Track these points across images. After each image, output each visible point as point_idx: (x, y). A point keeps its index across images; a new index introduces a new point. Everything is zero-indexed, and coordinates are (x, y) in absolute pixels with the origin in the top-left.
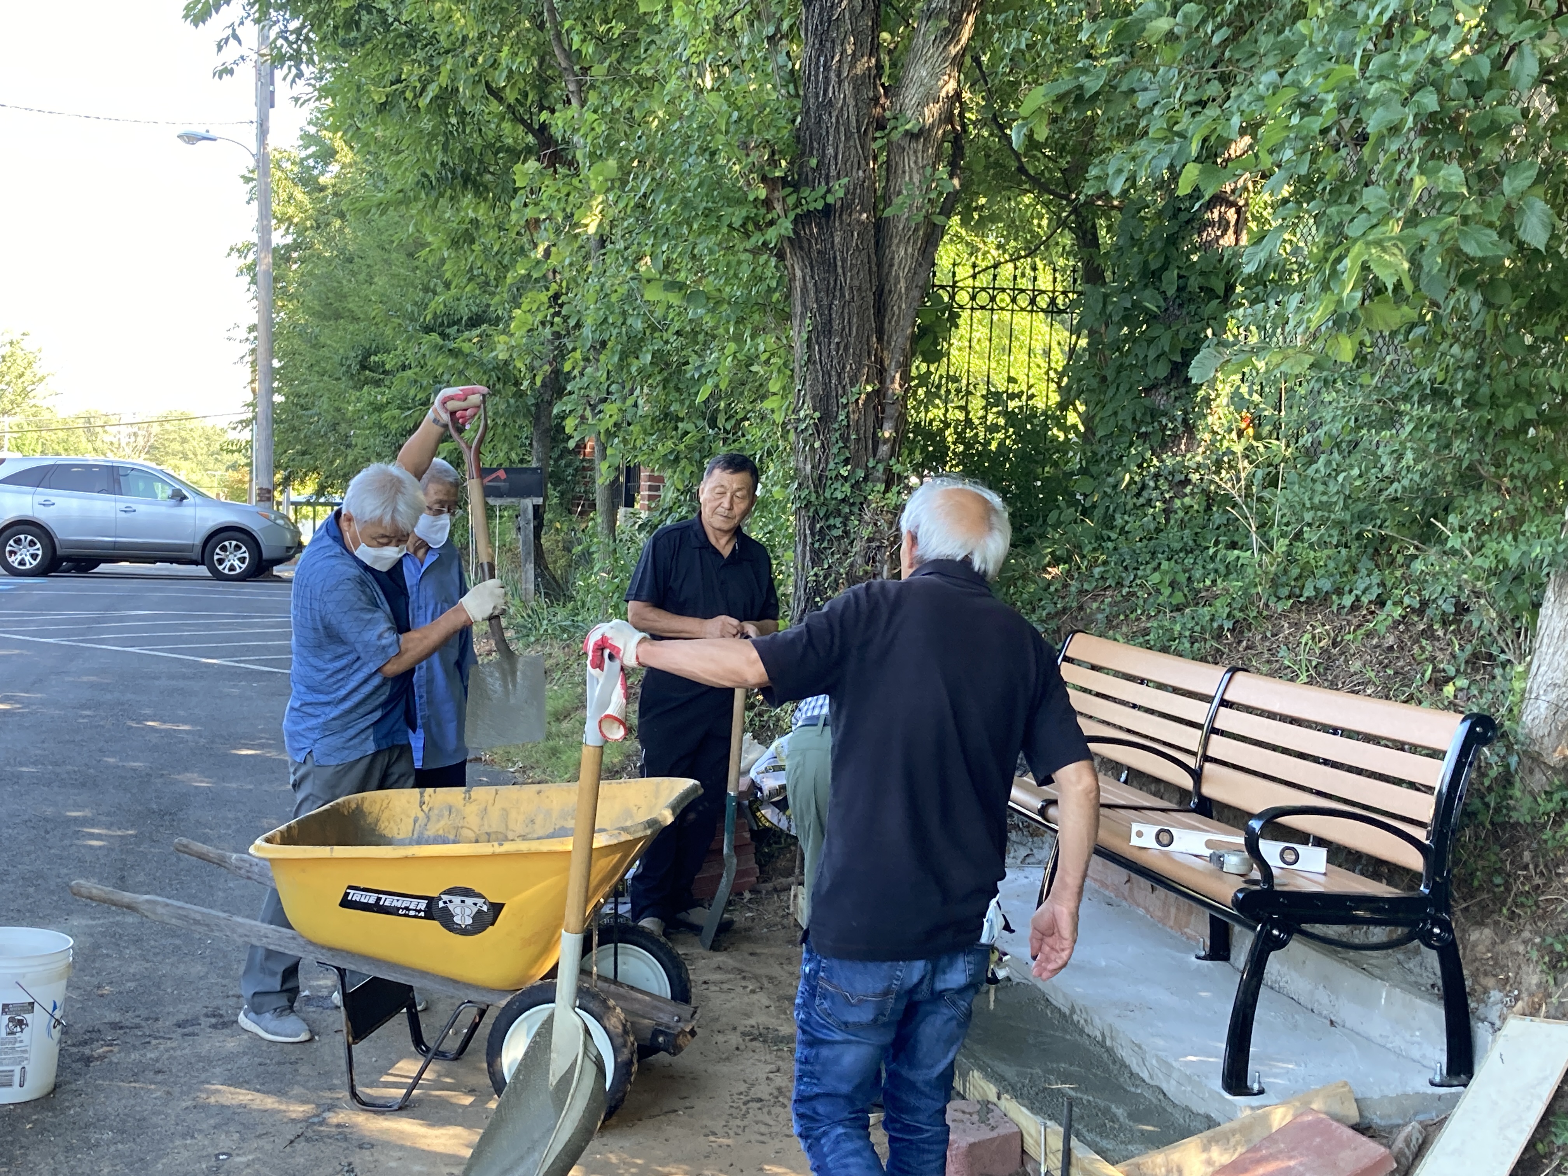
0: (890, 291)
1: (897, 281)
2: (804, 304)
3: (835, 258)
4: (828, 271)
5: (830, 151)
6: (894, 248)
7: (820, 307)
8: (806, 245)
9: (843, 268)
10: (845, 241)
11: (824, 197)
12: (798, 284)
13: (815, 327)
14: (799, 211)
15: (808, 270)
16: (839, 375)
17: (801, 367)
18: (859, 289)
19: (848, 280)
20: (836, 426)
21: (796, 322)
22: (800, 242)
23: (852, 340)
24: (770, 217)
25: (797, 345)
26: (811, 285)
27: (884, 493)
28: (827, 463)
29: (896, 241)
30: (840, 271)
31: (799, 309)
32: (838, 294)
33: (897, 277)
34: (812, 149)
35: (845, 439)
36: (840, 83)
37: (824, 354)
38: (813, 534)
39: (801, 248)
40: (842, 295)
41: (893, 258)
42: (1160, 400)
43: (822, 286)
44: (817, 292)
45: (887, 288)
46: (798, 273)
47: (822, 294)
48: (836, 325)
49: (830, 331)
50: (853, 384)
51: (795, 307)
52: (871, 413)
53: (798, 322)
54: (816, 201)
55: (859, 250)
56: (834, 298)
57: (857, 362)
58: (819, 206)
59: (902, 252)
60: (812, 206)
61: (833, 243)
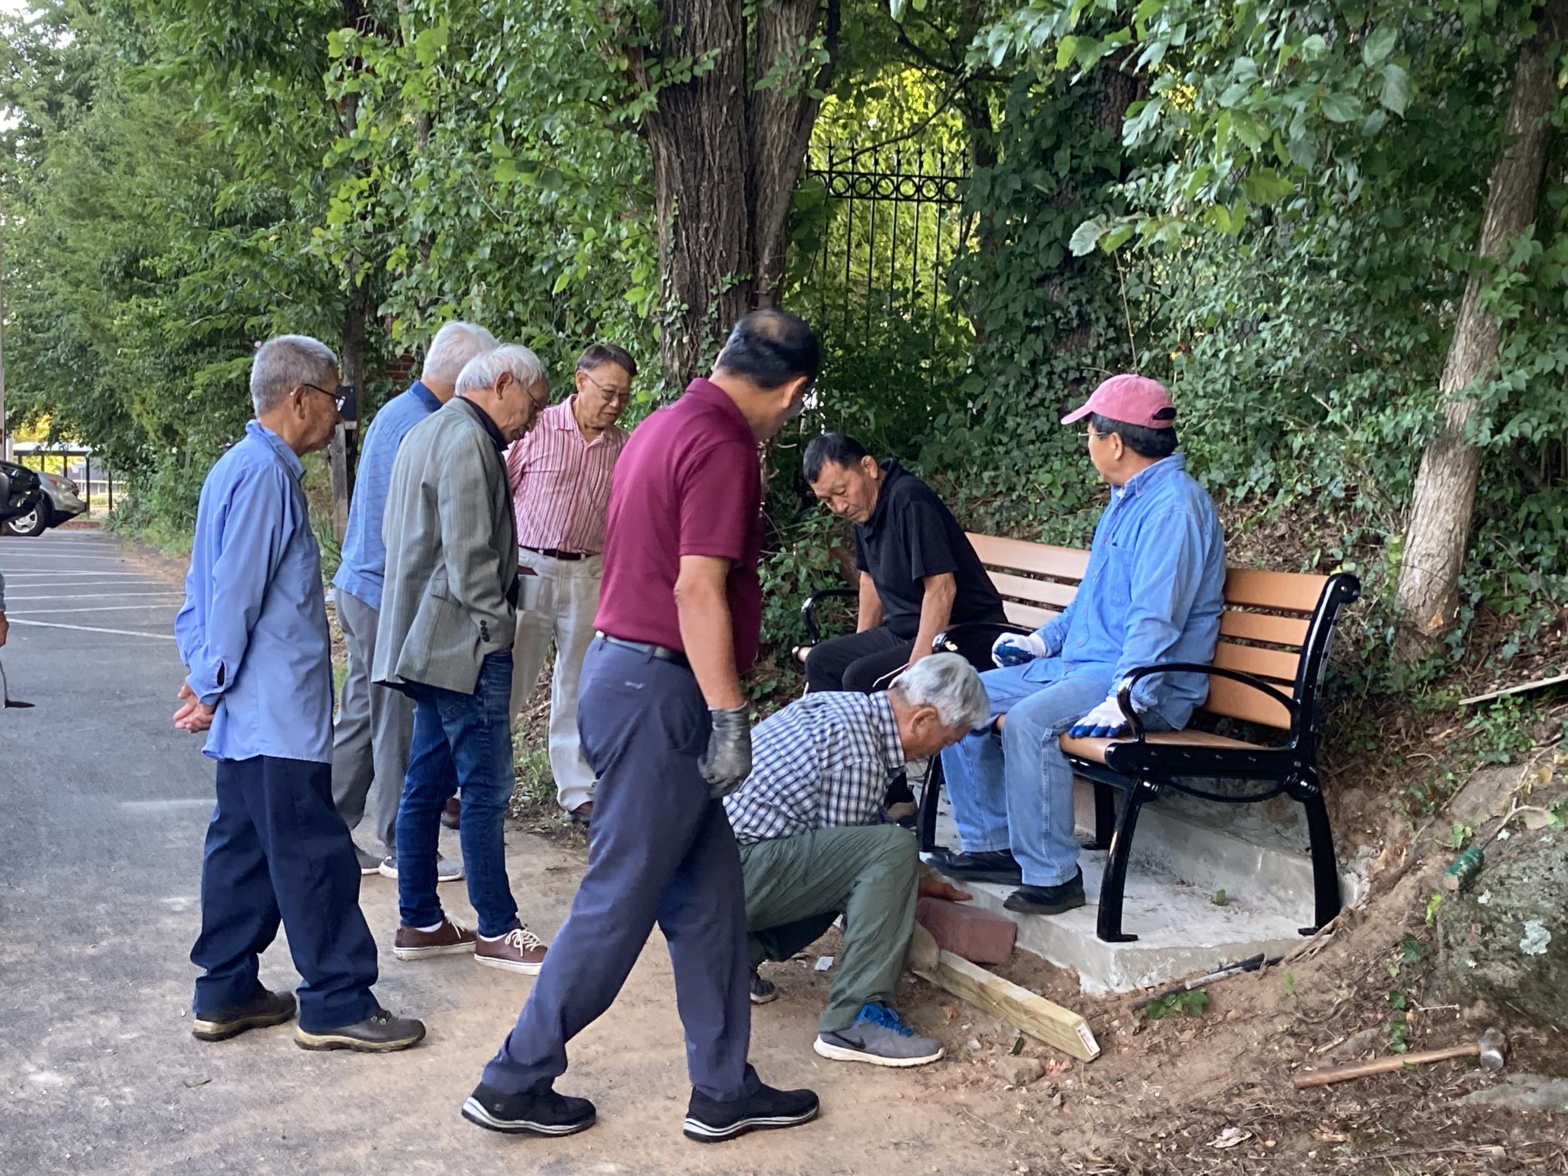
0: (762, 172)
1: (770, 162)
2: (669, 185)
3: (702, 135)
4: (695, 150)
5: (697, 18)
6: (766, 124)
7: (687, 189)
8: (671, 122)
9: (711, 146)
10: (713, 118)
11: (691, 70)
12: (662, 163)
13: (682, 211)
14: (663, 84)
15: (674, 149)
16: (708, 264)
17: (667, 254)
18: (730, 170)
19: (716, 160)
20: (706, 319)
21: (661, 206)
22: (664, 118)
23: (722, 225)
24: (632, 90)
25: (662, 230)
26: (676, 165)
28: (696, 358)
29: (768, 117)
30: (708, 149)
31: (664, 192)
32: (706, 175)
33: (770, 156)
34: (676, 16)
35: (716, 333)
37: (692, 241)
39: (666, 125)
40: (711, 175)
41: (764, 137)
42: (1054, 292)
43: (689, 166)
44: (683, 172)
45: (758, 169)
46: (663, 152)
47: (689, 175)
48: (704, 209)
49: (698, 216)
50: (723, 275)
51: (658, 188)
52: (745, 305)
53: (663, 205)
54: (682, 73)
55: (729, 126)
56: (702, 179)
57: (729, 250)
58: (686, 78)
59: (775, 130)
60: (678, 79)
61: (700, 119)
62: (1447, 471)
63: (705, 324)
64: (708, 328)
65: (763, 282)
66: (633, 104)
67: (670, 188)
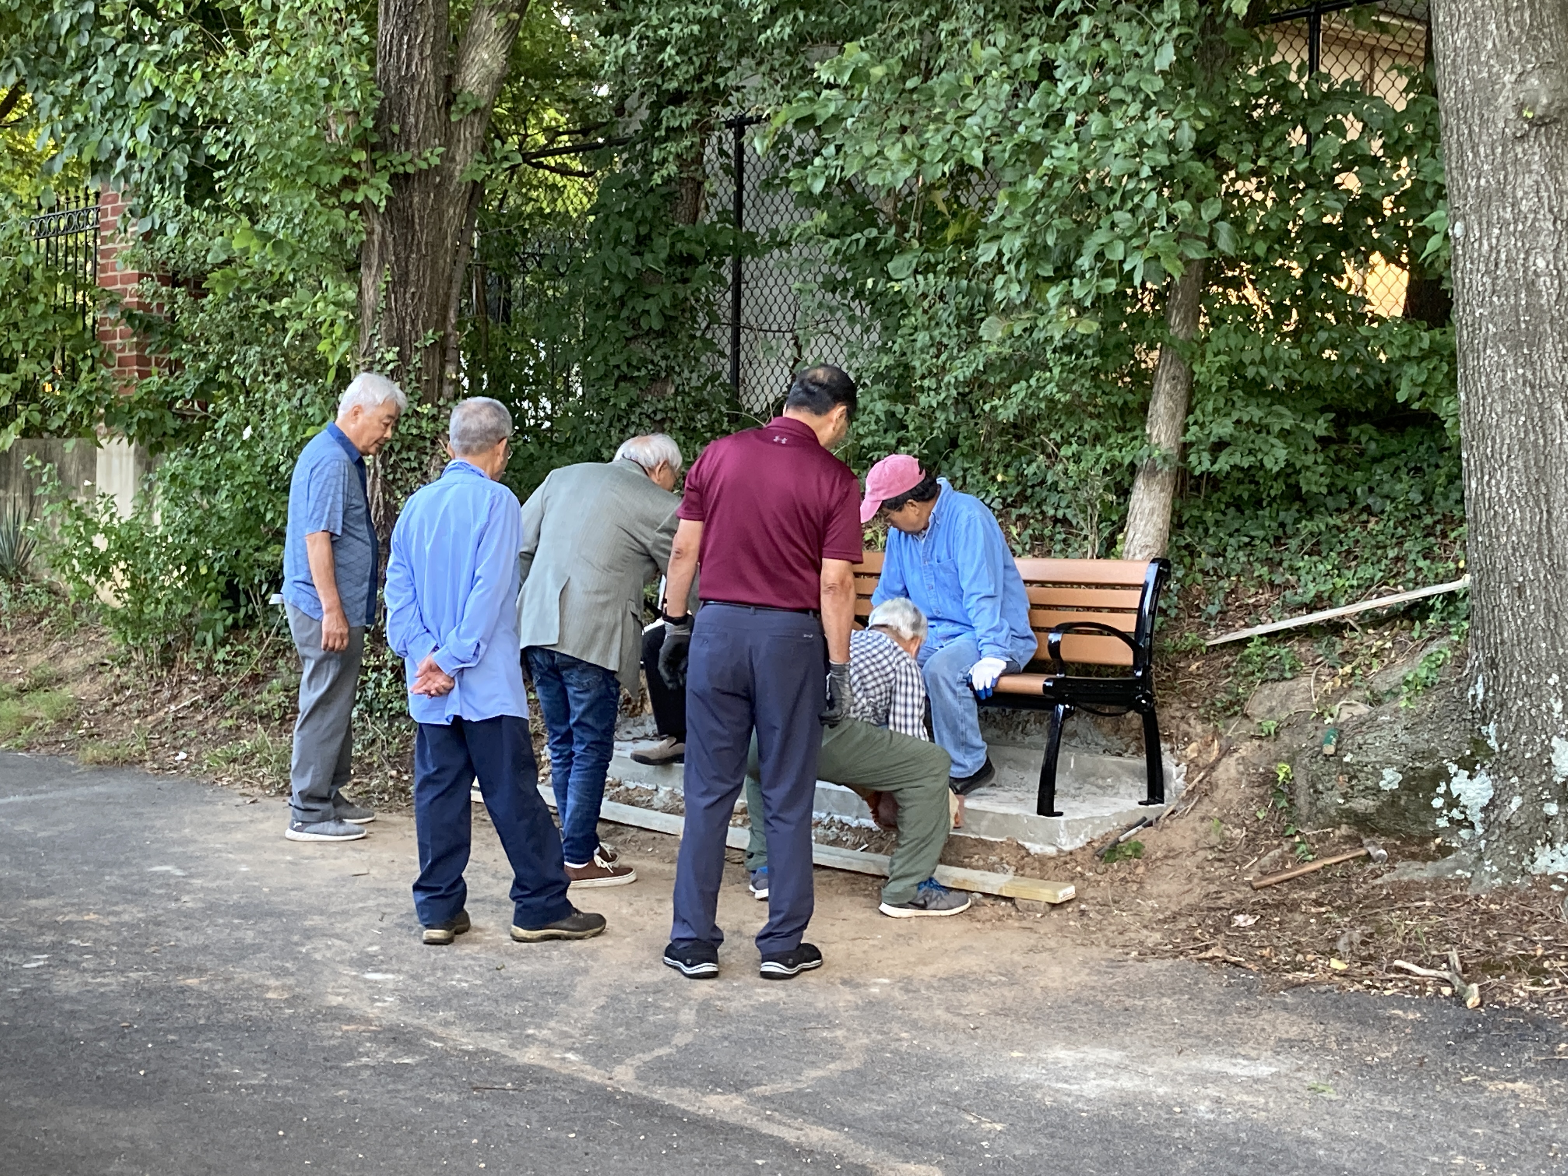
2: (381, 255)
3: (413, 216)
4: (406, 228)
5: (412, 120)
7: (397, 259)
9: (420, 225)
10: (423, 202)
11: (412, 162)
13: (393, 277)
15: (389, 226)
16: (413, 322)
17: (375, 313)
19: (424, 236)
20: (410, 368)
23: (426, 290)
24: (363, 177)
26: (390, 241)
31: (375, 261)
32: (415, 248)
34: (391, 116)
36: (422, 60)
37: (400, 302)
38: (384, 467)
40: (419, 250)
43: (401, 241)
44: (395, 246)
46: (378, 228)
47: (400, 248)
48: (413, 277)
49: (406, 282)
50: (425, 330)
51: (368, 258)
52: (437, 356)
53: (373, 272)
54: (403, 164)
55: (432, 209)
56: (411, 251)
57: (429, 310)
58: (410, 169)
59: (451, 211)
60: (401, 169)
61: (411, 203)
62: (1158, 489)
63: (409, 372)
64: (412, 376)
65: (452, 338)
66: (363, 188)
67: (382, 260)
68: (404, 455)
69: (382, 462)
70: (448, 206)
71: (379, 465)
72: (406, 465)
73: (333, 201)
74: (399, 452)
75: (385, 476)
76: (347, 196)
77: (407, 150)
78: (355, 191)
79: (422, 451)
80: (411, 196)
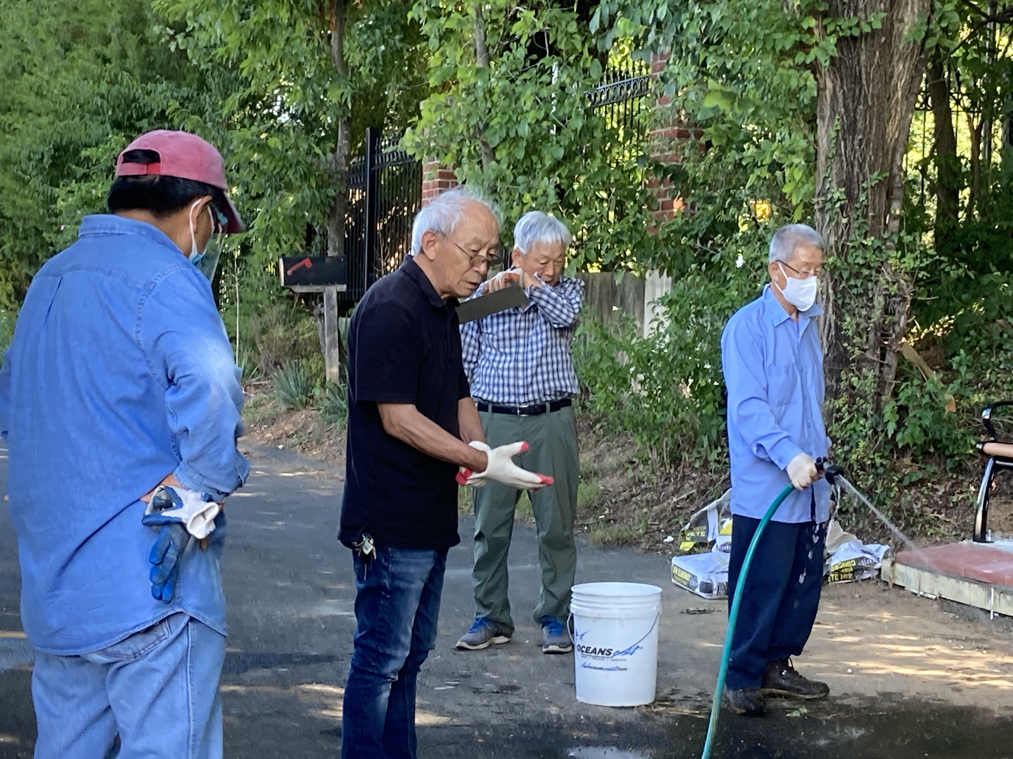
2: (832, 108)
3: (860, 72)
4: (855, 83)
7: (847, 111)
9: (867, 80)
10: (870, 59)
12: (828, 93)
13: (843, 126)
16: (860, 165)
17: (827, 158)
18: (878, 97)
20: (857, 205)
21: (824, 123)
23: (872, 137)
24: (813, 41)
25: (823, 141)
26: (840, 95)
27: (900, 258)
28: (848, 235)
30: (864, 82)
31: (828, 113)
32: (862, 100)
35: (865, 216)
37: (849, 148)
38: (835, 293)
39: (834, 65)
40: (866, 101)
43: (849, 94)
44: (845, 98)
45: (888, 95)
46: (829, 85)
47: (849, 101)
48: (860, 125)
49: (854, 131)
50: (871, 173)
51: (822, 111)
52: (884, 194)
53: (826, 123)
54: (850, 28)
55: (879, 66)
56: (859, 104)
57: (876, 155)
58: (856, 33)
59: (901, 67)
60: (848, 33)
61: (859, 60)
63: (857, 209)
64: (859, 212)
65: (897, 179)
66: (814, 52)
67: (834, 110)
68: (852, 282)
69: (834, 289)
70: (898, 62)
71: (831, 291)
72: (855, 291)
73: (790, 62)
74: (848, 280)
75: (835, 301)
76: (800, 58)
77: (855, 14)
78: (807, 53)
79: (868, 278)
80: (859, 55)
